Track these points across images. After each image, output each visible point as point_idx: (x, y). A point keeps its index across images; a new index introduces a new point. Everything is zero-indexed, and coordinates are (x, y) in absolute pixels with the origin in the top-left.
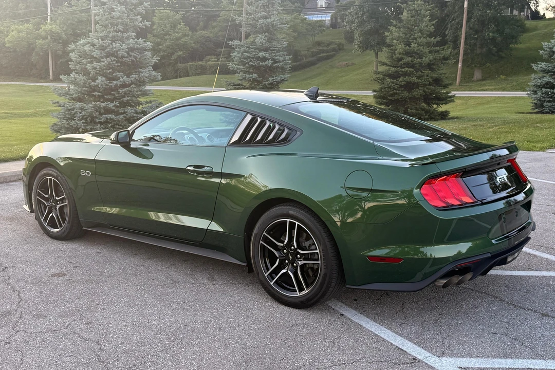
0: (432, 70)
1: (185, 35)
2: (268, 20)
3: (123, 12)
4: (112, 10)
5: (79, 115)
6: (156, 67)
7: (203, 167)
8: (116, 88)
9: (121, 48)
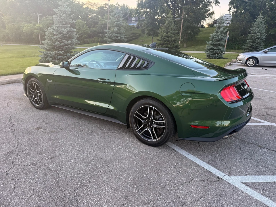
0: (175, 42)
1: (87, 29)
2: (119, 22)
3: (65, 17)
4: (61, 16)
5: (49, 56)
6: (78, 39)
7: (106, 79)
8: (63, 46)
9: (65, 31)
